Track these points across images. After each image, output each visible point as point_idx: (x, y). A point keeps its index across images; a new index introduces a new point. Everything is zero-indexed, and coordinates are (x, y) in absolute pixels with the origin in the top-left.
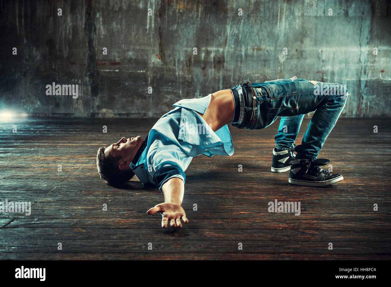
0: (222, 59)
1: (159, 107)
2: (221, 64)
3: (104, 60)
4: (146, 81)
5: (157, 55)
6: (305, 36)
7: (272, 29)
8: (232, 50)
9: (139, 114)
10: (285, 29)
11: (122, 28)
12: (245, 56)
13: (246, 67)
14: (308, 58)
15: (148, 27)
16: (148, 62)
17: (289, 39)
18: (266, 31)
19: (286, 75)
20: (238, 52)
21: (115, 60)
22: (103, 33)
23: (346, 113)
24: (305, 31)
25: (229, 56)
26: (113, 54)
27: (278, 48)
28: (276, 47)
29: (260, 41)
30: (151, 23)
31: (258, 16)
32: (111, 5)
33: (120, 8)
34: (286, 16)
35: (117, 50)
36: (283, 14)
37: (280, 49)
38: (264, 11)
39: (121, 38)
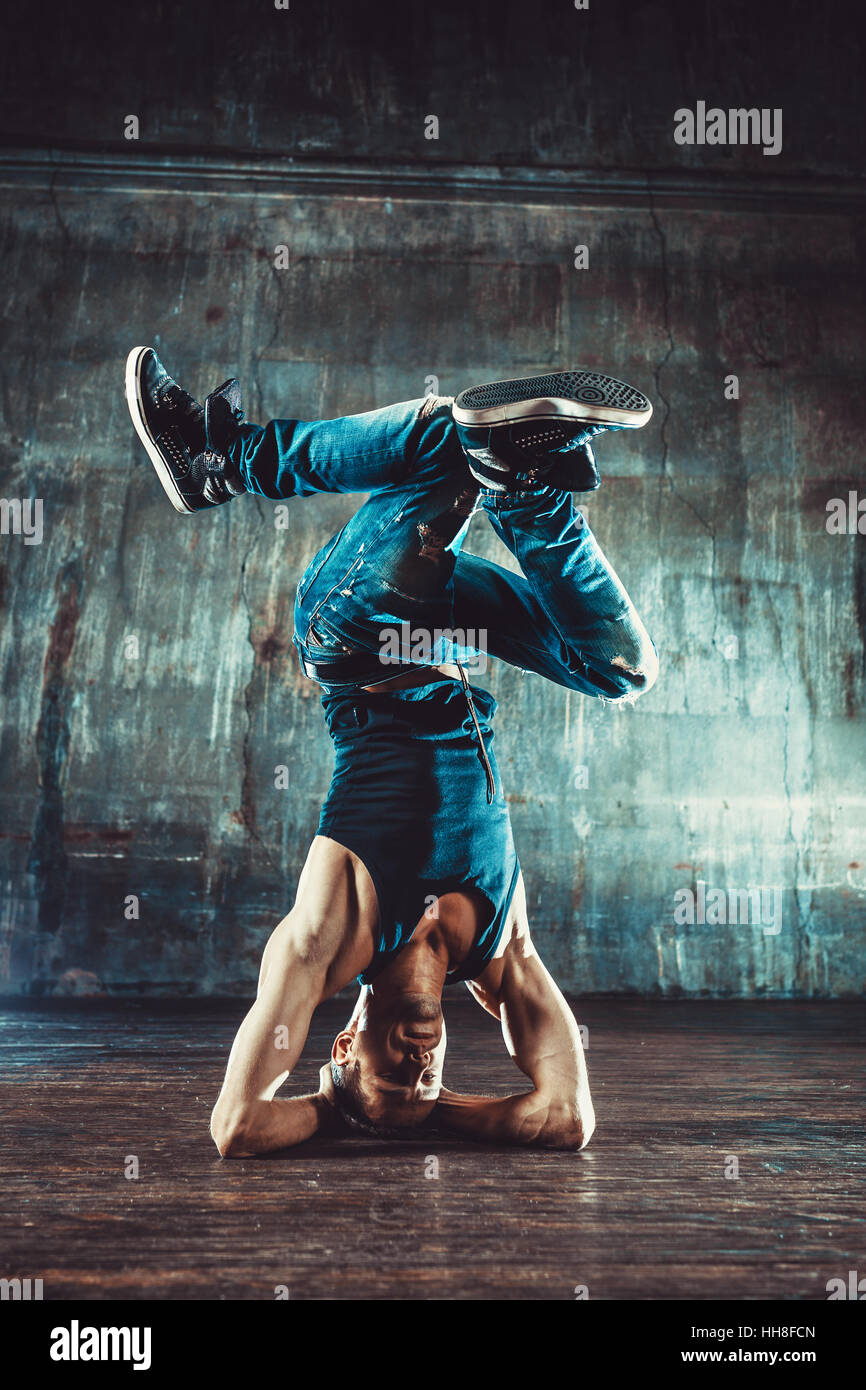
1: (232, 964)
3: (86, 825)
4: (201, 886)
5: (235, 814)
6: (639, 767)
7: (552, 744)
9: (176, 984)
10: (586, 745)
11: (140, 737)
14: (651, 826)
15: (213, 735)
16: (208, 833)
17: (597, 774)
18: (534, 751)
19: (596, 874)
21: (115, 824)
22: (89, 749)
23: (765, 986)
24: (637, 752)
26: (110, 808)
27: (568, 799)
28: (563, 795)
29: (519, 777)
30: (221, 725)
31: (511, 712)
32: (116, 674)
33: (141, 684)
34: (585, 711)
35: (124, 797)
36: (578, 705)
37: (575, 799)
38: (529, 698)
39: (138, 764)
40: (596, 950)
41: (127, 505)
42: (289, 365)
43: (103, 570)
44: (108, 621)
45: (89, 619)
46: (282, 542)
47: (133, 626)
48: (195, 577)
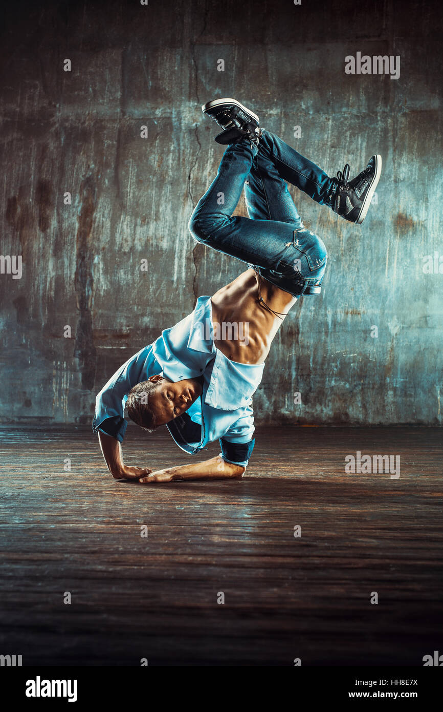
0: (295, 330)
2: (294, 337)
3: (105, 330)
6: (431, 292)
7: (377, 280)
8: (310, 315)
10: (398, 280)
11: (133, 280)
12: (332, 323)
13: (335, 342)
14: (437, 327)
15: (175, 278)
17: (405, 297)
18: (367, 284)
19: (400, 356)
20: (321, 318)
21: (121, 330)
22: (104, 287)
24: (430, 283)
25: (307, 324)
26: (118, 321)
27: (386, 312)
28: (383, 309)
29: (357, 299)
30: (180, 272)
31: (353, 260)
32: (118, 243)
33: (132, 249)
34: (398, 259)
35: (126, 315)
36: (394, 255)
37: (390, 312)
38: (363, 252)
39: (133, 295)
40: (399, 399)
41: (119, 141)
42: (214, 47)
43: (106, 181)
44: (111, 213)
45: (100, 212)
46: (212, 160)
47: (126, 214)
48: (161, 184)
